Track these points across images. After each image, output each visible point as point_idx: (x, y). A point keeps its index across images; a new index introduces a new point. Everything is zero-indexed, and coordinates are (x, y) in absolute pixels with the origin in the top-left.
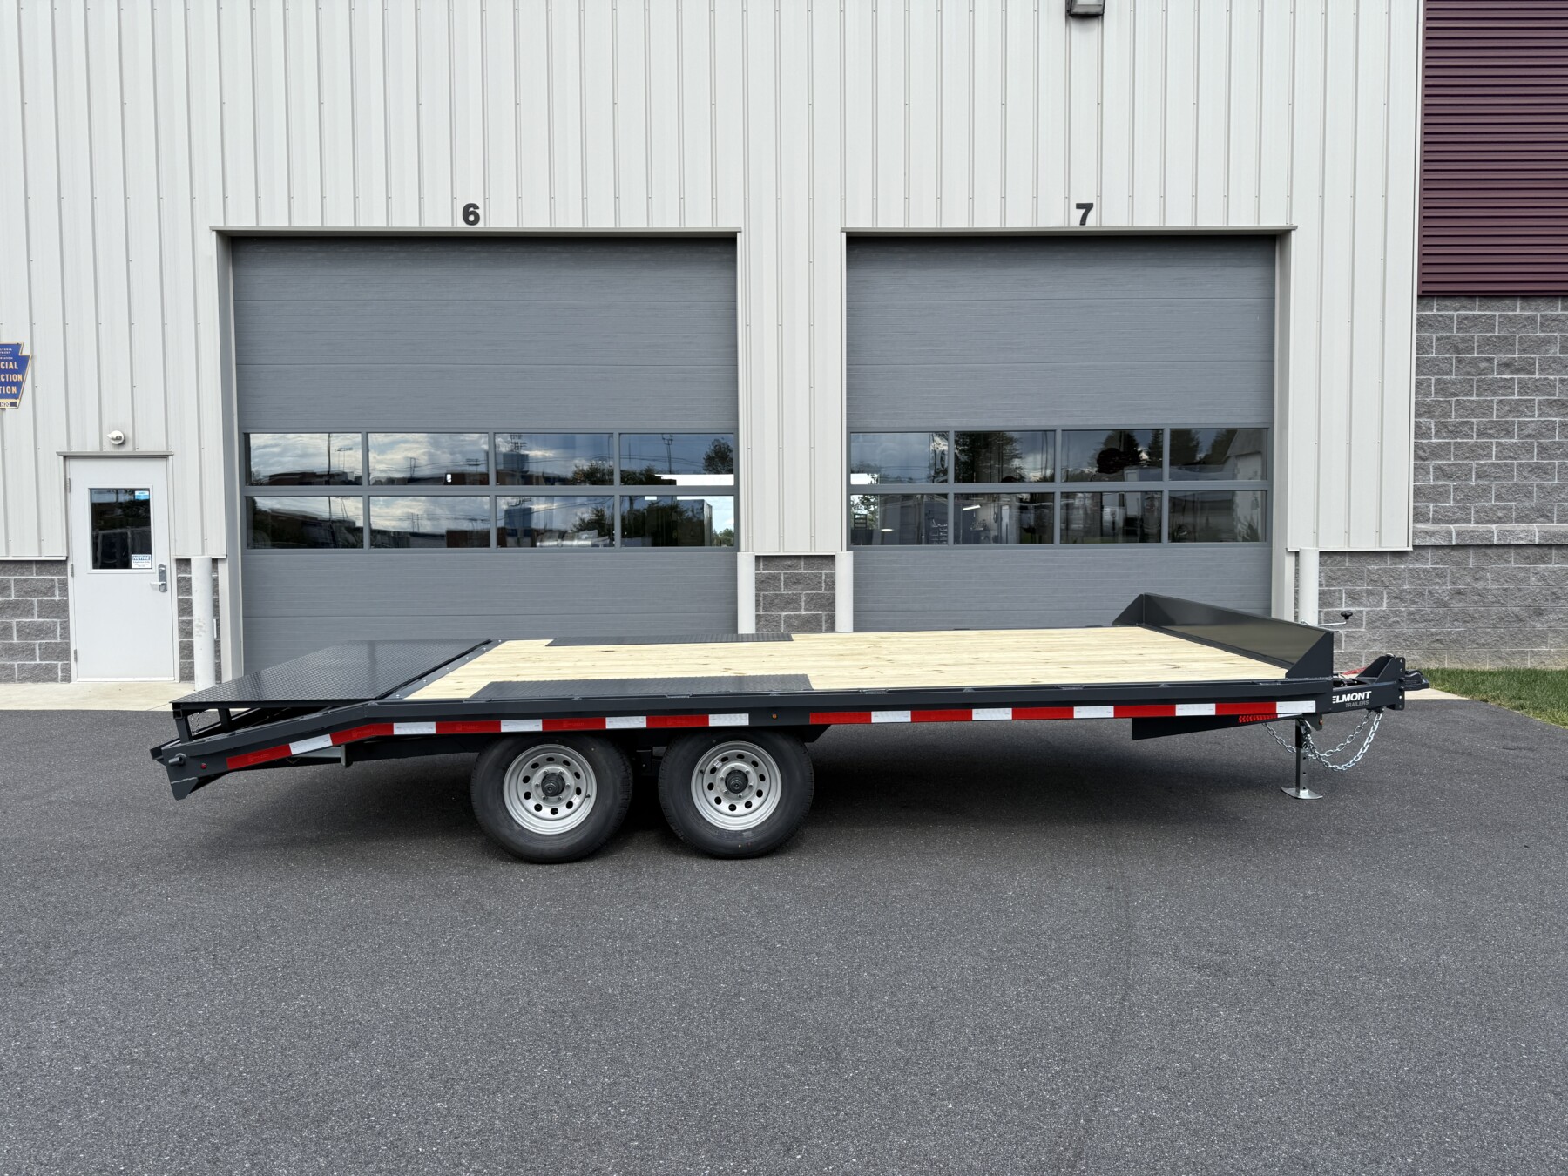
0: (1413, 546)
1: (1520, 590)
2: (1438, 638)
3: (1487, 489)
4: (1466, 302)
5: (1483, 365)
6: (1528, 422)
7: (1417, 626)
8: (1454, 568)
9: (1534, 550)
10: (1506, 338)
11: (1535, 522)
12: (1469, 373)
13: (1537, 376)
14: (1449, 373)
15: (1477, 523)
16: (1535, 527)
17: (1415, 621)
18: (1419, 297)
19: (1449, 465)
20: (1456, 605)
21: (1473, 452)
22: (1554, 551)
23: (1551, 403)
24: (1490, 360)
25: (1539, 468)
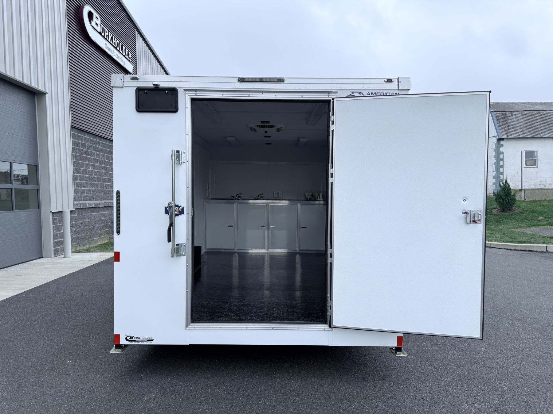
0: (75, 209)
1: (91, 221)
2: (80, 238)
3: (84, 190)
4: (78, 131)
5: (82, 151)
6: (90, 170)
7: (75, 235)
8: (81, 215)
9: (92, 209)
10: (85, 144)
11: (92, 200)
12: (80, 154)
13: (90, 157)
14: (77, 153)
15: (84, 201)
16: (93, 202)
17: (75, 234)
18: (72, 127)
19: (78, 182)
20: (82, 227)
21: (82, 178)
22: (95, 209)
23: (92, 165)
24: (83, 150)
25: (92, 184)
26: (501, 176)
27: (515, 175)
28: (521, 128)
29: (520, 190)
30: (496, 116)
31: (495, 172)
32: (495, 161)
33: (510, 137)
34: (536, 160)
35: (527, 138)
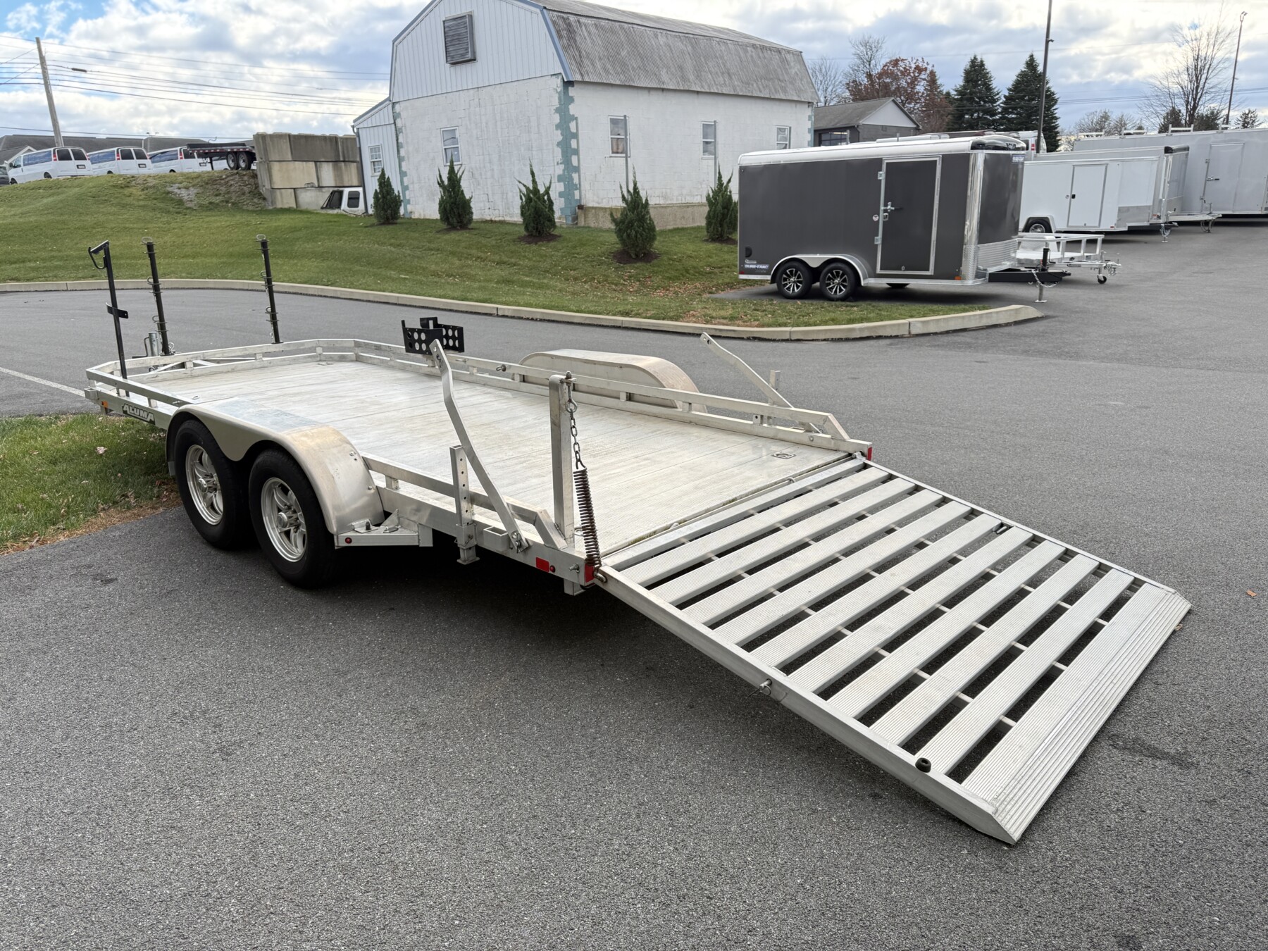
31: (562, 167)
32: (560, 138)
34: (627, 140)
35: (614, 85)
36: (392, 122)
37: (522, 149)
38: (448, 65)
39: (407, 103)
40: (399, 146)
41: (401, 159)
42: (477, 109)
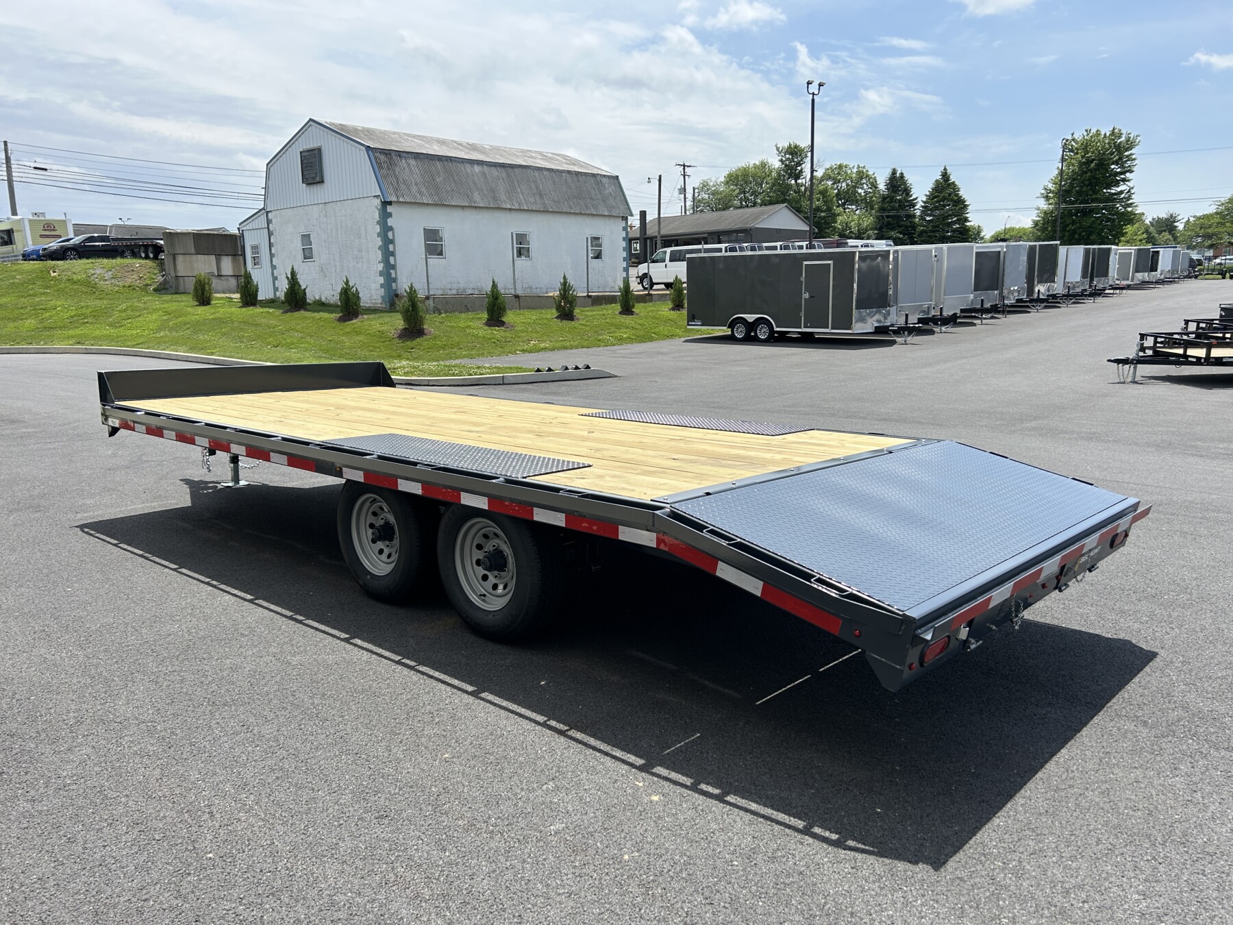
26: (392, 272)
27: (412, 272)
28: (416, 184)
29: (427, 298)
30: (375, 158)
31: (382, 265)
32: (380, 243)
33: (401, 200)
34: (442, 245)
35: (428, 204)
36: (266, 226)
37: (355, 250)
38: (304, 185)
39: (277, 212)
40: (271, 245)
41: (272, 256)
42: (325, 219)
